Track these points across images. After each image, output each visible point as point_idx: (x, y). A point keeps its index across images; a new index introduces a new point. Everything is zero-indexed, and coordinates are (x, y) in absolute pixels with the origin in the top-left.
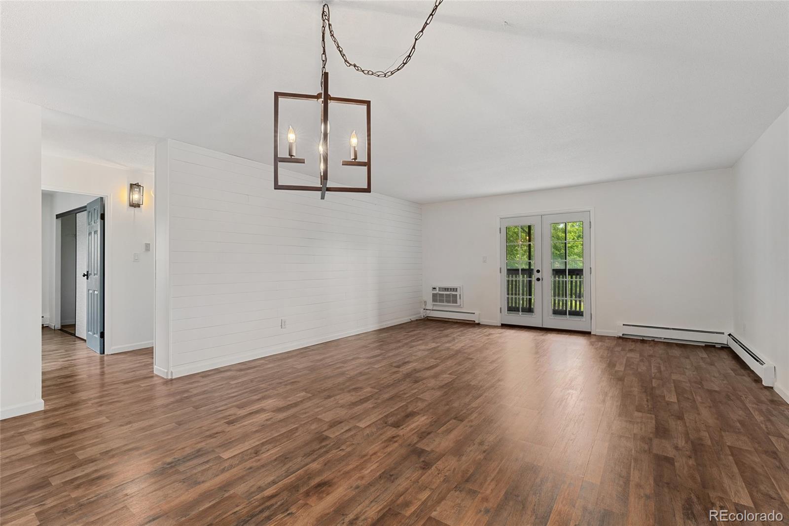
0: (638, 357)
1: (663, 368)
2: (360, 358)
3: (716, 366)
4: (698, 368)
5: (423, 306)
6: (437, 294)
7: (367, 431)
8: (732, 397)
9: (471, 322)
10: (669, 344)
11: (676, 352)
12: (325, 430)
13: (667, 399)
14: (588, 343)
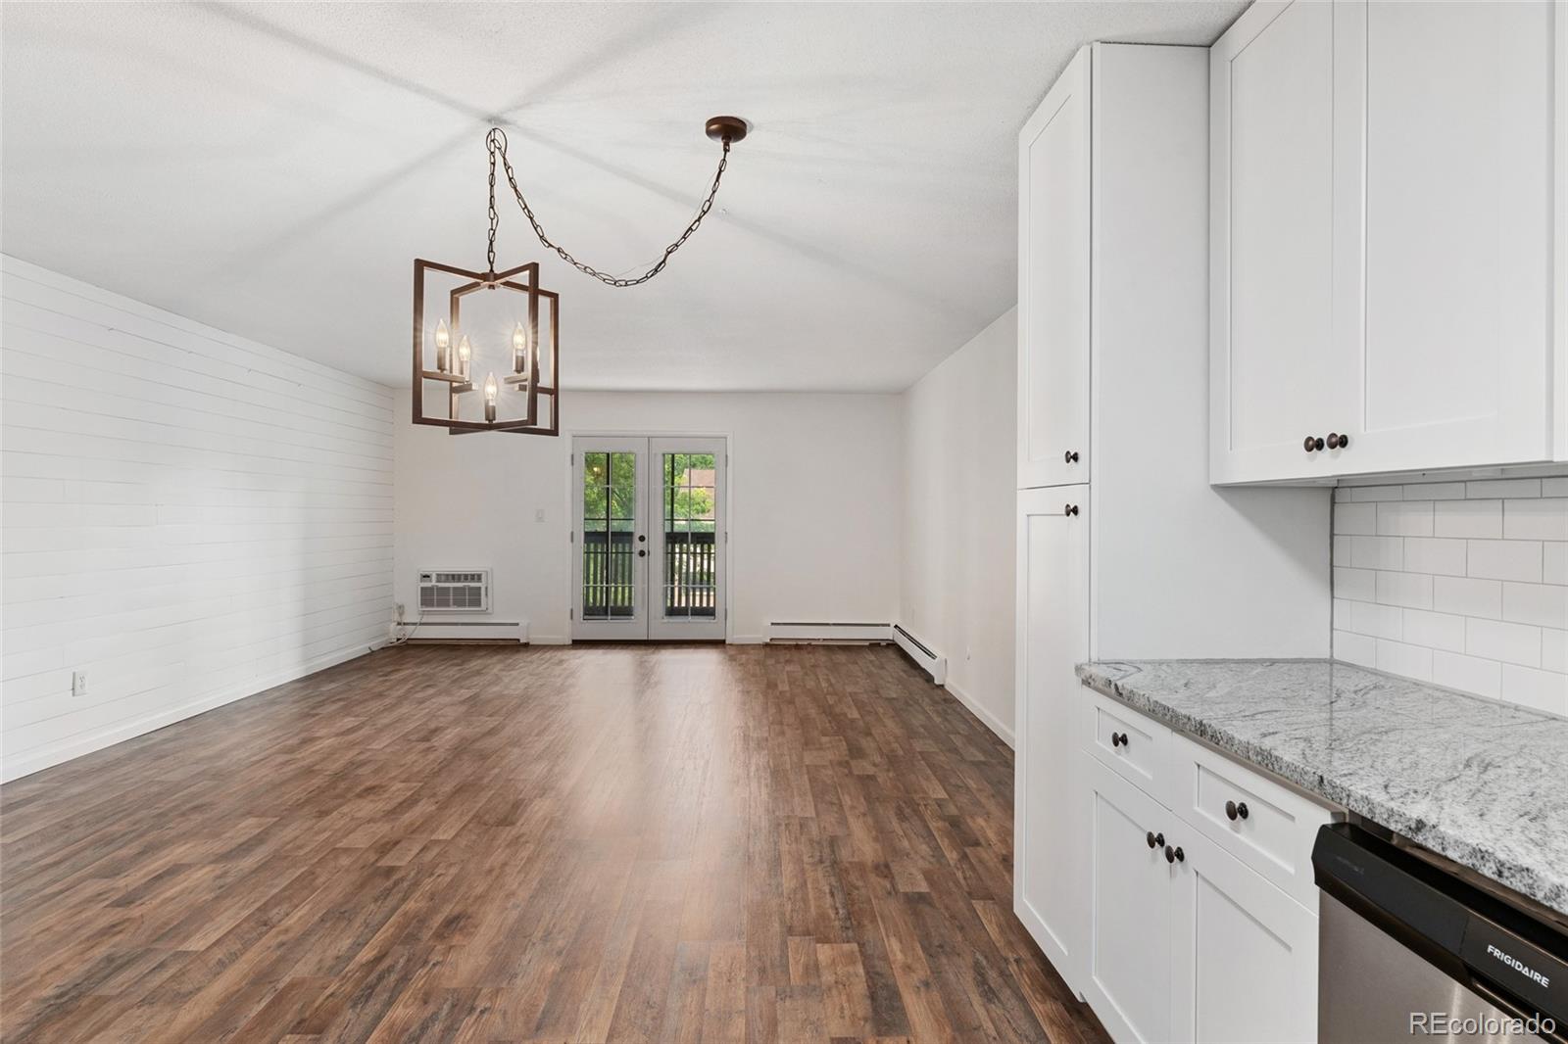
0: (800, 669)
1: (833, 681)
2: (320, 738)
3: (887, 671)
4: (869, 675)
5: (396, 617)
6: (432, 588)
7: (463, 842)
8: (911, 702)
9: (511, 643)
10: (831, 648)
11: (841, 657)
12: (377, 860)
13: (849, 716)
14: (727, 658)
